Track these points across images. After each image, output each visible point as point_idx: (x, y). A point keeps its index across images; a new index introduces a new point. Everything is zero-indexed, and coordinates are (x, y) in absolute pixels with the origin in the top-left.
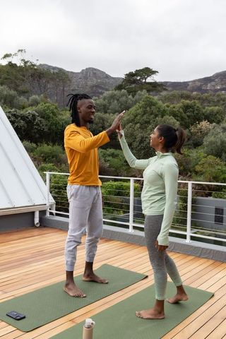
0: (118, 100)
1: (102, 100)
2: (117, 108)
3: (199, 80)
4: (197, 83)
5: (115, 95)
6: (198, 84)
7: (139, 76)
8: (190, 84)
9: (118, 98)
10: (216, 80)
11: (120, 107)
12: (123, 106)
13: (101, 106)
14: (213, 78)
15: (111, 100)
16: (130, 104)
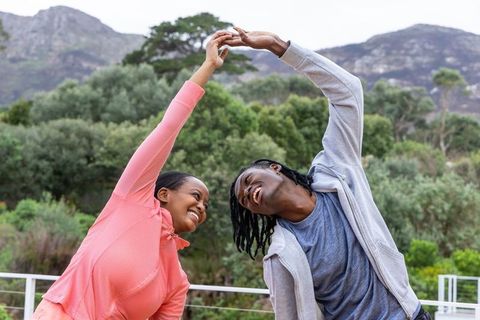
0: (129, 89)
1: (87, 88)
2: (127, 110)
5: (122, 76)
7: (186, 31)
9: (129, 84)
10: (375, 52)
11: (136, 106)
12: (142, 106)
13: (85, 103)
14: (367, 48)
15: (110, 87)
16: (160, 100)
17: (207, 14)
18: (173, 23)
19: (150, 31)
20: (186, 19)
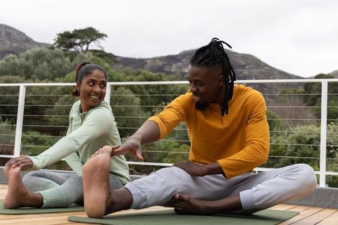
0: (49, 62)
1: (23, 60)
2: (47, 73)
3: (162, 59)
4: (158, 61)
5: (45, 54)
6: (160, 63)
7: (78, 38)
8: (149, 62)
9: (49, 59)
10: (184, 60)
11: (52, 72)
12: (56, 72)
13: (22, 68)
14: (179, 58)
15: (37, 60)
16: (66, 69)
17: (91, 28)
18: (71, 33)
19: (57, 36)
20: (79, 31)
